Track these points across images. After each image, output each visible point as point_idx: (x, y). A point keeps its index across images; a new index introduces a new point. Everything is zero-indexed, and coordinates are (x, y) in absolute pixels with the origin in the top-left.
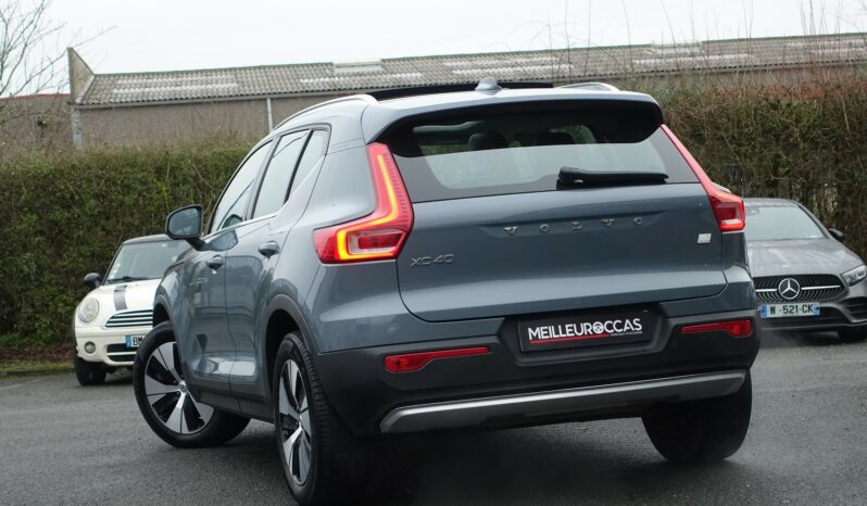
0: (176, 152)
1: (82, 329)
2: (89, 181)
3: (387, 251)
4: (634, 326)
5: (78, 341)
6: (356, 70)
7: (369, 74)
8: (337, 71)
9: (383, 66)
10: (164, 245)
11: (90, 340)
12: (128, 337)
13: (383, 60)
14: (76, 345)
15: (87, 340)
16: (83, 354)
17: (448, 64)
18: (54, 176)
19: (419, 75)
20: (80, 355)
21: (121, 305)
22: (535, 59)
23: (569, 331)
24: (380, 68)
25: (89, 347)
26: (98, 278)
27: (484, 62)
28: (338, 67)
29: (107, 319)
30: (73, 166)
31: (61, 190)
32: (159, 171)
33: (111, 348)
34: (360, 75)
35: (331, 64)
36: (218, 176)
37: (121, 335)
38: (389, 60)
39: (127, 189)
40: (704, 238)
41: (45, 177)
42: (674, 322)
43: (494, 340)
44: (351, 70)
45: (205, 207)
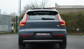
3: (24, 25)
4: (49, 34)
23: (41, 34)
40: (58, 26)
42: (53, 34)
43: (33, 34)
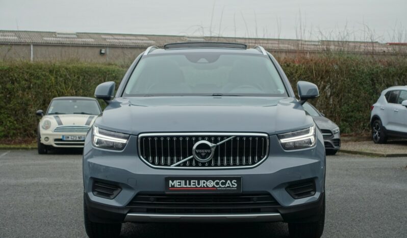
0: (58, 64)
1: (42, 131)
2: (23, 73)
5: (41, 136)
6: (66, 36)
7: (71, 38)
8: (58, 36)
9: (77, 36)
10: (71, 101)
11: (48, 136)
12: (63, 136)
13: (77, 33)
14: (40, 137)
15: (46, 136)
16: (43, 141)
17: (103, 37)
18: (9, 70)
19: (93, 40)
20: (42, 142)
21: (60, 123)
22: (138, 38)
24: (76, 37)
25: (46, 139)
26: (42, 112)
27: (118, 37)
28: (59, 34)
29: (55, 128)
30: (17, 67)
31: (11, 76)
32: (51, 72)
33: (56, 140)
34: (69, 38)
35: (55, 33)
36: (75, 76)
37: (60, 135)
38: (79, 33)
39: (38, 78)
41: (5, 70)
44: (64, 36)
45: (69, 87)
